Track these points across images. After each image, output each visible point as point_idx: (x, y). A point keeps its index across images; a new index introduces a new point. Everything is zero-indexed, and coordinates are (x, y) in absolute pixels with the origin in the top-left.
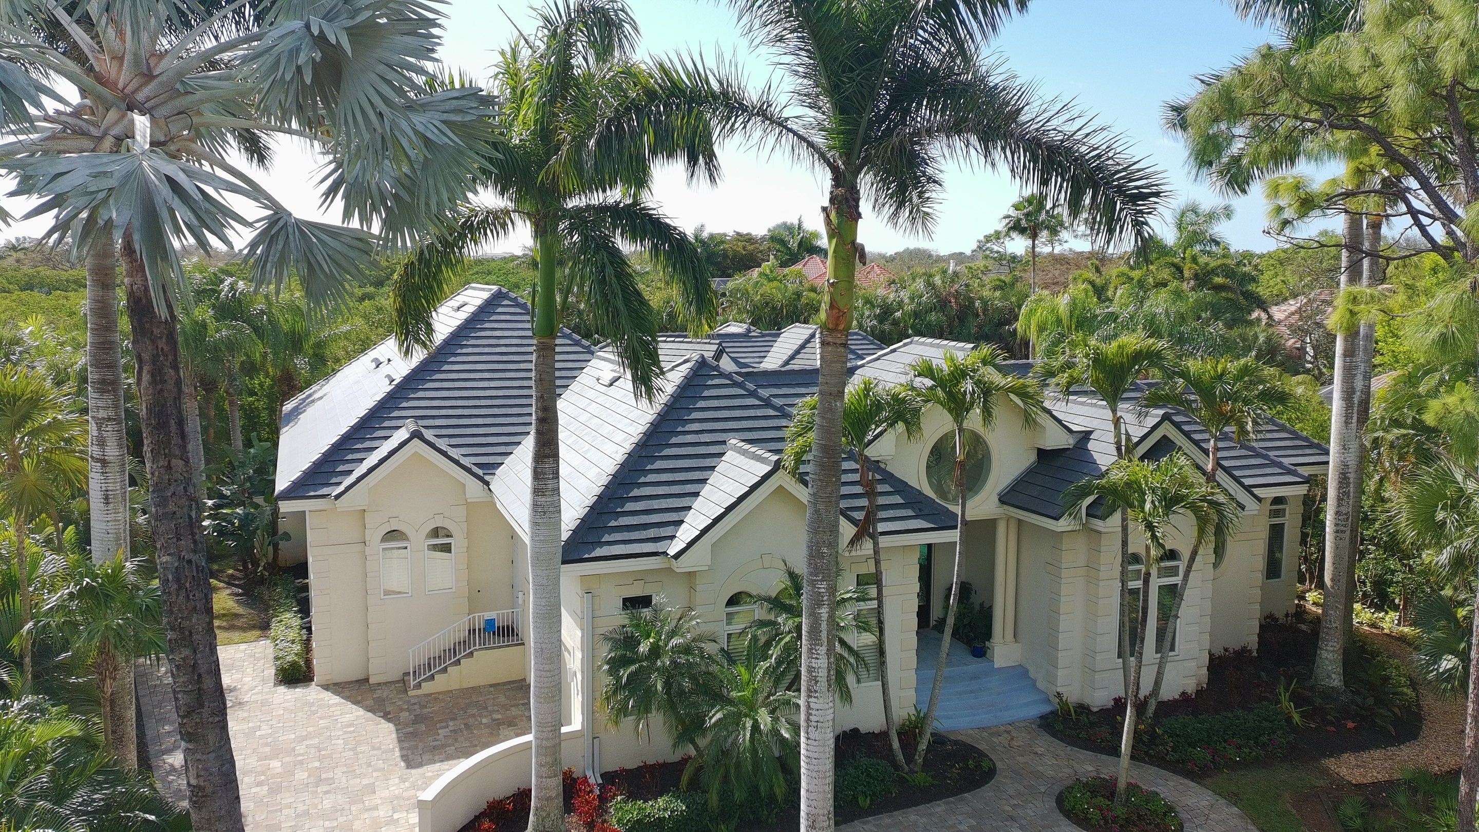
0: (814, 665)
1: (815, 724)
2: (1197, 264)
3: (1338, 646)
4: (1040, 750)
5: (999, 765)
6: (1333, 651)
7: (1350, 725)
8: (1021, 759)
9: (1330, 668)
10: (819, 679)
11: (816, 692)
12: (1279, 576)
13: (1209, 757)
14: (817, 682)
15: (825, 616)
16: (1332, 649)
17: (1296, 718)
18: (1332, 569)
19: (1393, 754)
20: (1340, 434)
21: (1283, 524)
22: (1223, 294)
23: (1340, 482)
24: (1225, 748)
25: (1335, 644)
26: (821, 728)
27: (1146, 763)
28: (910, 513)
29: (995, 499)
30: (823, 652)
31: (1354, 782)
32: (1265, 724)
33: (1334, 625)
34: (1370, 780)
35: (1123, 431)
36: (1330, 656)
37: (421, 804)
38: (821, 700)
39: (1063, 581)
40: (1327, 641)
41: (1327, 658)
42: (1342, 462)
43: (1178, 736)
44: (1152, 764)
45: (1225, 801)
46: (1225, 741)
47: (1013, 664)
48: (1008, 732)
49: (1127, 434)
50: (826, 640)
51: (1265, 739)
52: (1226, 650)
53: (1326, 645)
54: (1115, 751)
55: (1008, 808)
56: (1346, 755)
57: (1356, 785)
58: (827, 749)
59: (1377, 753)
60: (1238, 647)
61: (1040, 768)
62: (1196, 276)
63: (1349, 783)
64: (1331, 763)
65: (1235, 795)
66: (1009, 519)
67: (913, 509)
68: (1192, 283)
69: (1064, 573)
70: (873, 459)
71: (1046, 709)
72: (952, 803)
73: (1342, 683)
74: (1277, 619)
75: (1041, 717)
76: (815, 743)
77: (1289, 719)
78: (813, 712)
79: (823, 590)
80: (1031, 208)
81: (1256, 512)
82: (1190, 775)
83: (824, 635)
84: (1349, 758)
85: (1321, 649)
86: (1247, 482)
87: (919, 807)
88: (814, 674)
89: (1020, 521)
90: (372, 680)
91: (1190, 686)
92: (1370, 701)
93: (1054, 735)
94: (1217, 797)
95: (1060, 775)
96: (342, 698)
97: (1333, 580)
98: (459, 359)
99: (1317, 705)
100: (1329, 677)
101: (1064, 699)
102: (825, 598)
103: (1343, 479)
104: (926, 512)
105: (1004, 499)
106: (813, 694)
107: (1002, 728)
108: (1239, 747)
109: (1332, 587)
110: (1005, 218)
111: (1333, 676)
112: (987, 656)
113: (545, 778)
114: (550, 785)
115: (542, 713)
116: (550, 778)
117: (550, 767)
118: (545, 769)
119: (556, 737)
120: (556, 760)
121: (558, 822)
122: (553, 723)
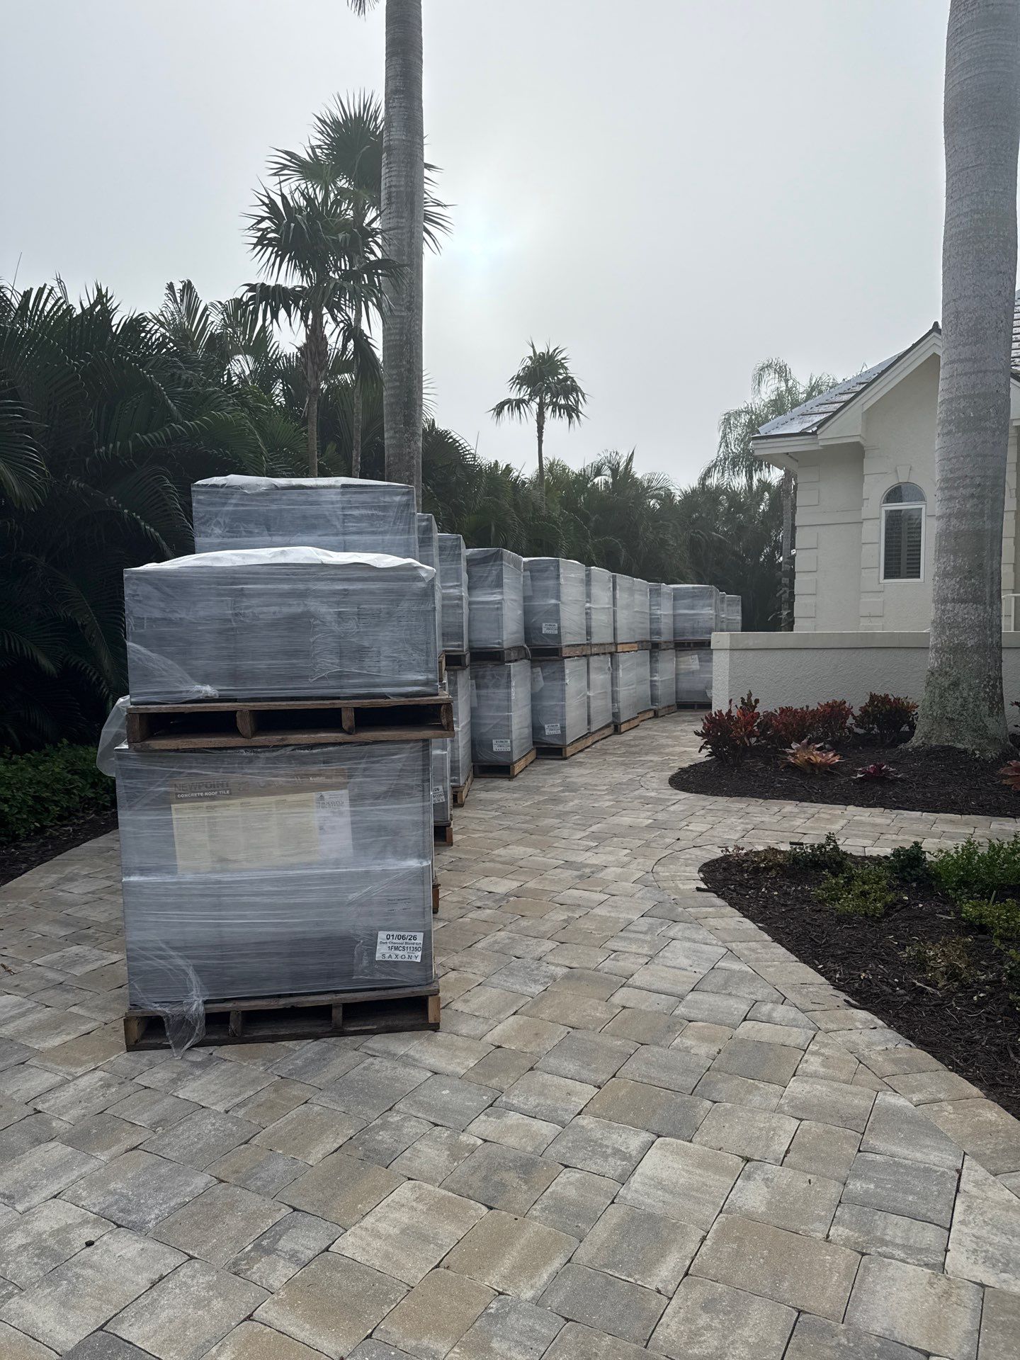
113: (953, 600)
114: (964, 619)
115: (952, 455)
116: (963, 601)
117: (965, 578)
118: (953, 582)
119: (981, 514)
120: (980, 566)
121: (978, 706)
122: (978, 480)
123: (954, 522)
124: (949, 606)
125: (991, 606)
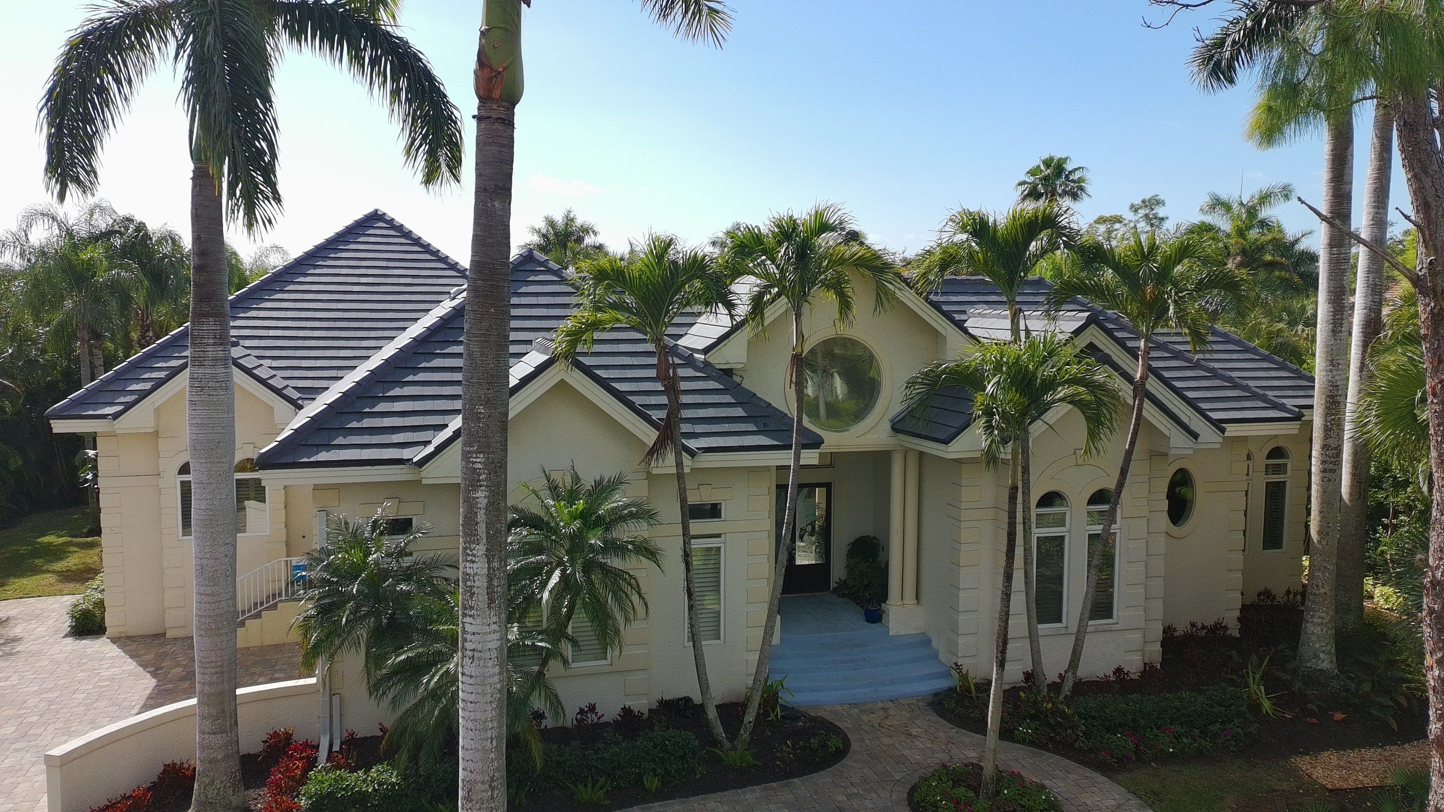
0: (468, 571)
1: (470, 654)
2: (1244, 238)
3: (1327, 619)
4: (915, 731)
5: (855, 746)
6: (1321, 624)
7: (1339, 716)
8: (887, 740)
9: (1317, 646)
10: (475, 590)
11: (471, 608)
12: (1280, 547)
13: (1131, 745)
14: (473, 594)
15: (483, 502)
16: (1320, 621)
17: (1267, 705)
18: (1318, 518)
19: (1392, 755)
20: (1327, 346)
21: (1285, 482)
22: (1277, 273)
23: (1327, 408)
24: (1156, 736)
25: (1324, 615)
26: (480, 659)
27: (1050, 751)
28: (751, 427)
29: (887, 426)
30: (480, 553)
31: (1329, 786)
32: (1218, 709)
33: (1322, 591)
34: (1351, 784)
35: (1022, 327)
36: (1317, 631)
37: (49, 759)
38: (479, 620)
39: (963, 525)
40: (1313, 611)
41: (1313, 633)
42: (1330, 381)
43: (1094, 718)
44: (1056, 752)
45: (1138, 801)
46: (1159, 728)
47: (915, 632)
48: (885, 709)
49: (1027, 331)
50: (484, 536)
51: (1215, 727)
52: (1193, 625)
53: (1312, 617)
54: (980, 727)
55: (842, 798)
56: (1326, 754)
57: (1331, 791)
58: (489, 690)
59: (1369, 753)
60: (1209, 623)
61: (906, 752)
62: (1244, 252)
63: (1323, 787)
64: (1303, 763)
65: (1155, 793)
66: (906, 452)
67: (756, 423)
68: (1239, 258)
69: (965, 515)
70: (718, 367)
71: (943, 684)
72: (773, 789)
73: (1334, 666)
74: (1274, 597)
75: (936, 695)
76: (471, 681)
77: (1255, 707)
78: (469, 637)
79: (480, 466)
80: (1049, 171)
81: (1218, 446)
82: (1102, 768)
83: (482, 529)
84: (1331, 757)
85: (1307, 621)
86: (1215, 415)
87: (726, 793)
88: (469, 584)
89: (921, 454)
90: (169, 635)
91: (1133, 665)
92: (1367, 687)
93: (942, 715)
94: (1130, 796)
95: (929, 760)
96: (124, 651)
97: (1320, 533)
98: (309, 279)
99: (1295, 689)
100: (1316, 656)
101: (964, 671)
102: (483, 477)
103: (1331, 403)
104: (772, 427)
105: (897, 427)
106: (467, 612)
107: (880, 705)
108: (1178, 737)
109: (1319, 542)
110: (1020, 184)
111: (1322, 656)
112: (883, 621)
113: (208, 733)
114: (215, 744)
115: (203, 649)
116: (214, 734)
117: (215, 720)
118: (208, 722)
119: (223, 682)
120: (223, 712)
121: (226, 792)
122: (219, 663)
123: (206, 687)
124: (207, 736)
125: (231, 733)
